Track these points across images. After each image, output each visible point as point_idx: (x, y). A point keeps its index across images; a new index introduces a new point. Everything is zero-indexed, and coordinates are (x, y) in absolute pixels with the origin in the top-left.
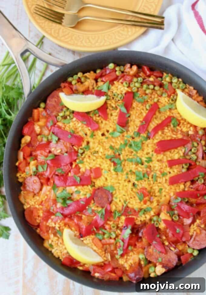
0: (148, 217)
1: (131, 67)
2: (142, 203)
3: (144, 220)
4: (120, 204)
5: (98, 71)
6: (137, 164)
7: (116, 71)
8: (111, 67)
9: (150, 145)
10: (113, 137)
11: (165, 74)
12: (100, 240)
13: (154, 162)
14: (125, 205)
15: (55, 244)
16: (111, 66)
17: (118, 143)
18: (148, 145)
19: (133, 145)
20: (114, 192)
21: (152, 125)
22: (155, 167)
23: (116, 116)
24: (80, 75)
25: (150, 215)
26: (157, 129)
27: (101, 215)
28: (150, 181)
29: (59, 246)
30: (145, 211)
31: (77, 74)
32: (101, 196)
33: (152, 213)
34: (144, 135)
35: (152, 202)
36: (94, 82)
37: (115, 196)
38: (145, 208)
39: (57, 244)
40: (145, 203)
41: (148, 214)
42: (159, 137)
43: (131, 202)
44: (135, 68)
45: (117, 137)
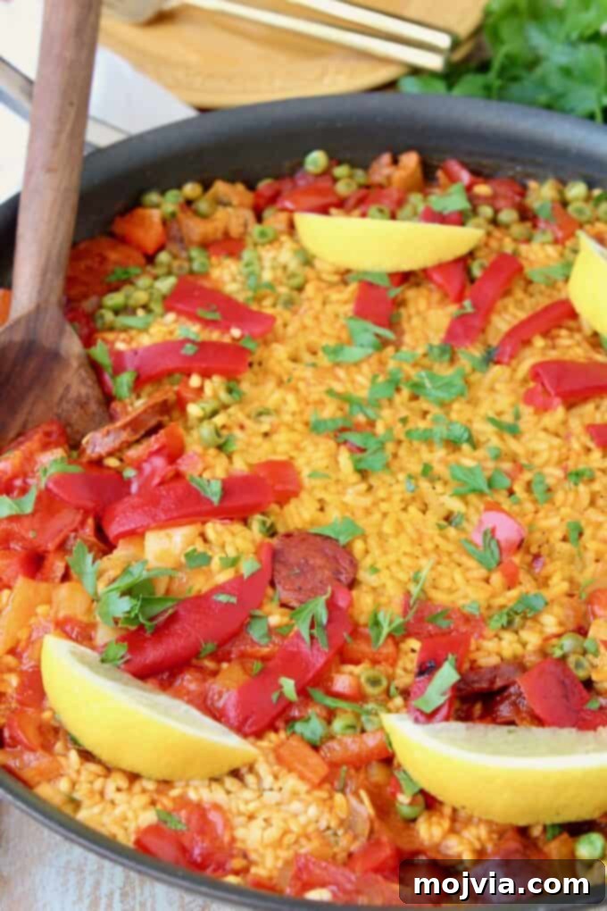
0: (532, 639)
1: (395, 162)
2: (497, 579)
3: (515, 657)
4: (394, 593)
5: (264, 185)
6: (453, 445)
7: (335, 180)
8: (315, 163)
9: (498, 386)
10: (338, 364)
11: (532, 184)
12: (316, 748)
13: (527, 436)
14: (415, 590)
15: (92, 792)
16: (316, 160)
17: (361, 384)
18: (492, 389)
19: (428, 384)
20: (358, 547)
21: (502, 323)
22: (534, 454)
23: (346, 302)
24: (191, 189)
25: (541, 632)
26: (519, 337)
27: (312, 626)
28: (519, 503)
29: (113, 803)
30: (516, 618)
31: (179, 187)
32: (302, 561)
33: (550, 623)
34: (470, 354)
35: (544, 582)
36: (249, 215)
37: (367, 562)
38: (511, 604)
39: (102, 794)
40: (512, 582)
41: (531, 629)
42: (537, 352)
43: (445, 583)
44: (410, 160)
45: (357, 364)
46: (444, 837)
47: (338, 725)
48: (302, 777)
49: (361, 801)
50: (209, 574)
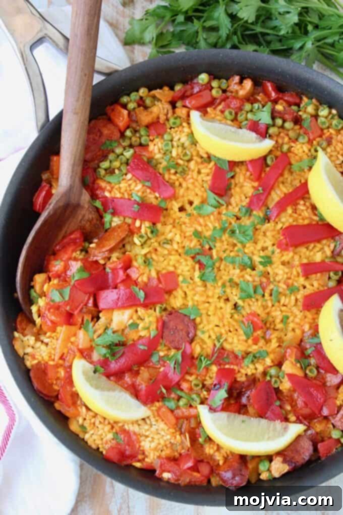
0: (260, 368)
1: (241, 82)
2: (250, 341)
3: (253, 374)
4: (209, 343)
5: (178, 87)
6: (243, 268)
7: (212, 88)
8: (203, 80)
9: (268, 234)
10: (200, 215)
11: (305, 99)
12: (172, 411)
13: (274, 266)
14: (218, 345)
15: (90, 424)
16: (203, 78)
17: (209, 226)
18: (265, 234)
19: (237, 232)
20: (198, 320)
21: (276, 196)
22: (277, 274)
23: (208, 175)
24: (143, 91)
25: (264, 364)
26: (282, 206)
27: (175, 364)
28: (266, 301)
29: (98, 427)
30: (256, 358)
31: (137, 91)
32: (175, 327)
33: (268, 361)
34: (258, 214)
35: (268, 341)
36: (168, 107)
37: (200, 327)
38: (255, 352)
39: (94, 424)
40: (256, 341)
41: (261, 363)
42: (287, 219)
43: (230, 340)
44: (248, 84)
45: (208, 216)
46: (215, 452)
47: (181, 403)
48: (166, 424)
49: (186, 438)
50: (138, 332)
